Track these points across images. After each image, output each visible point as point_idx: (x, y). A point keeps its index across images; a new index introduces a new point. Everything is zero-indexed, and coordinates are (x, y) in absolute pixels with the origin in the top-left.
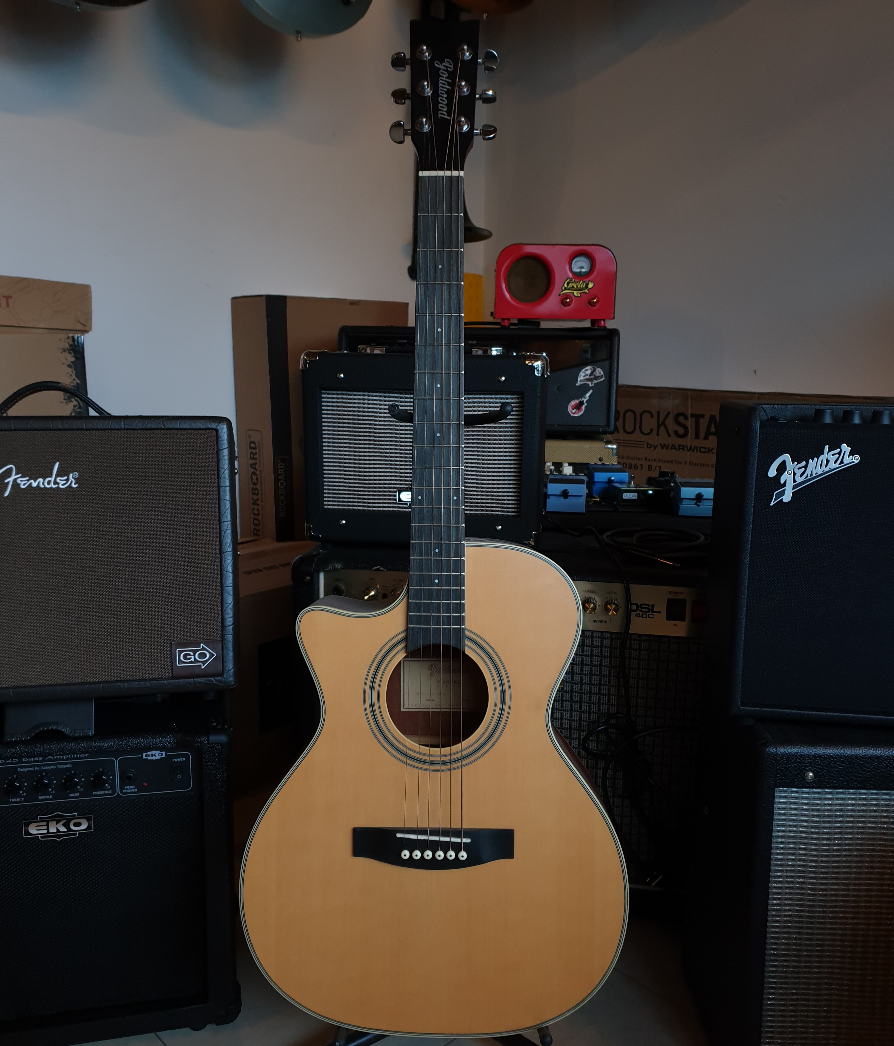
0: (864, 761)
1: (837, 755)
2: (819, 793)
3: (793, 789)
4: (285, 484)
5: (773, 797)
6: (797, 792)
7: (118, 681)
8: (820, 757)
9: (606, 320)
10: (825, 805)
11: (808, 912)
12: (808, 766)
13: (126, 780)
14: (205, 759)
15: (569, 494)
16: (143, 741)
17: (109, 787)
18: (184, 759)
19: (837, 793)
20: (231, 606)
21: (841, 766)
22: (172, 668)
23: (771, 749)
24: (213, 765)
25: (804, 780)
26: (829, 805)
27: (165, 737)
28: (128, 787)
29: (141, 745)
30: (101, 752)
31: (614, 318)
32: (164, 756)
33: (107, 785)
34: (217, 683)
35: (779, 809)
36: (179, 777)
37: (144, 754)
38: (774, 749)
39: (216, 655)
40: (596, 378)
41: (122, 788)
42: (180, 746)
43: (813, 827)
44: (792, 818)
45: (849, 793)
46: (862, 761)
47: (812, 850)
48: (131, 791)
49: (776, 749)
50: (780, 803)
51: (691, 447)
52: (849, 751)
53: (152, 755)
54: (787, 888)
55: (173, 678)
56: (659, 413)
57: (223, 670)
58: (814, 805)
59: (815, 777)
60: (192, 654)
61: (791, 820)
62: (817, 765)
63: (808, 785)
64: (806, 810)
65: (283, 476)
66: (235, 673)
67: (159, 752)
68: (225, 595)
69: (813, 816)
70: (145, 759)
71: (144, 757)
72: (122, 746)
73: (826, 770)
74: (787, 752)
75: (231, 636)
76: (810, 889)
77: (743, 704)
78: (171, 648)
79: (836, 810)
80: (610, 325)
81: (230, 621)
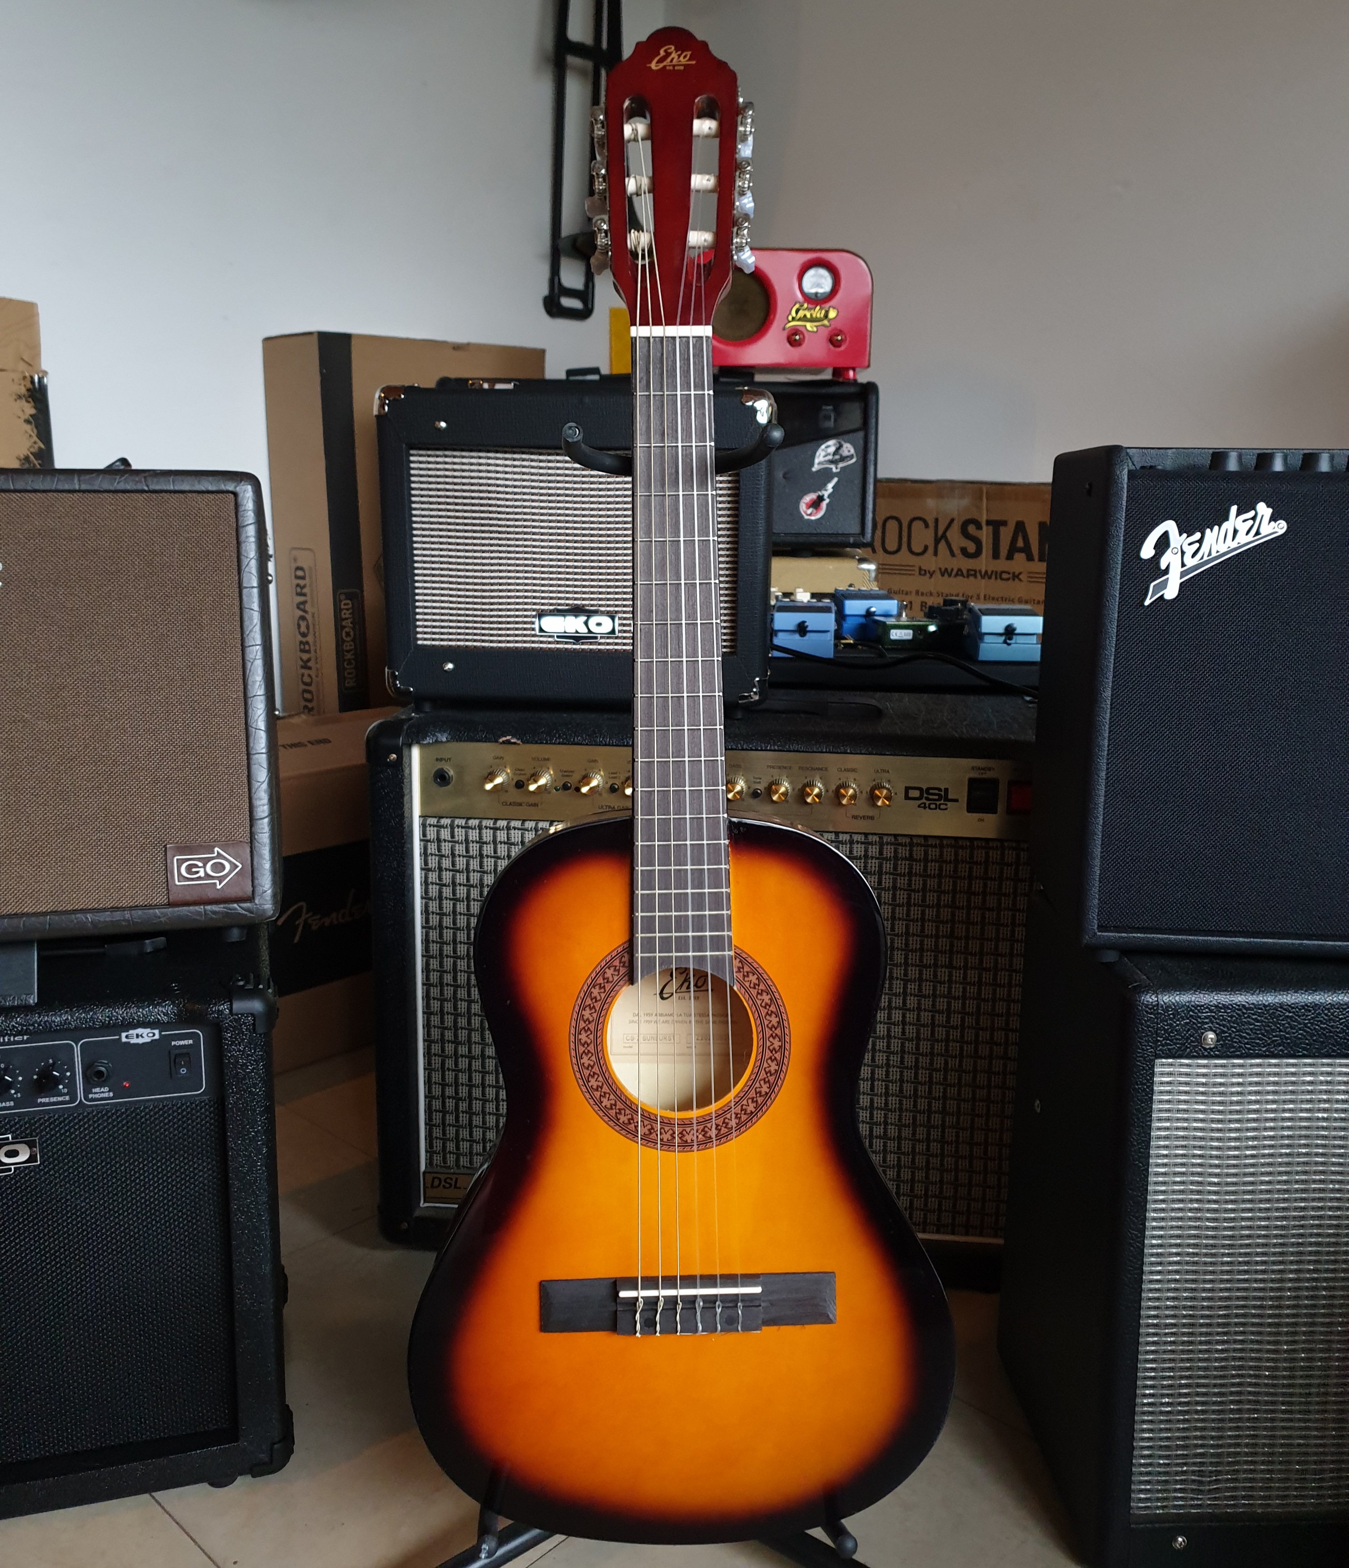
0: (1293, 1012)
1: (1253, 1004)
2: (1223, 1066)
3: (1183, 1061)
4: (352, 633)
5: (1153, 1074)
6: (1188, 1065)
7: (75, 911)
8: (1225, 1007)
9: (857, 370)
10: (1233, 1084)
11: (1206, 1255)
12: (1207, 1023)
13: (93, 1077)
14: (227, 1039)
15: (809, 629)
16: (120, 1013)
17: (66, 1090)
18: (191, 1042)
19: (1252, 1065)
20: (265, 786)
21: (1258, 1021)
22: (168, 889)
23: (1148, 997)
24: (240, 1051)
25: (1200, 1043)
26: (1239, 1084)
27: (159, 1004)
28: (97, 1090)
29: (117, 1019)
30: (50, 1032)
31: (869, 366)
32: (157, 1037)
33: (61, 1087)
34: (244, 912)
35: (1161, 1092)
36: (183, 1071)
37: (124, 1035)
38: (1153, 997)
39: (240, 866)
40: (843, 459)
41: (87, 1092)
42: (184, 1019)
43: (1213, 1121)
44: (1180, 1107)
45: (1270, 1065)
46: (1290, 1012)
47: (1211, 1157)
48: (102, 1095)
49: (1157, 997)
50: (1162, 1083)
51: (986, 572)
52: (1270, 998)
53: (137, 1036)
54: (1172, 1219)
55: (170, 905)
56: (937, 520)
57: (253, 892)
58: (1215, 1085)
59: (1218, 1041)
60: (200, 864)
61: (1178, 1111)
62: (1221, 1021)
63: (1206, 1053)
64: (1203, 1093)
65: (349, 621)
66: (274, 895)
67: (149, 1030)
68: (254, 768)
69: (1214, 1103)
70: (126, 1043)
71: (124, 1040)
72: (86, 1022)
73: (1235, 1028)
74: (1173, 1001)
75: (267, 835)
76: (1208, 1219)
77: (1101, 928)
78: (166, 854)
79: (1250, 1093)
80: (863, 377)
81: (263, 811)
